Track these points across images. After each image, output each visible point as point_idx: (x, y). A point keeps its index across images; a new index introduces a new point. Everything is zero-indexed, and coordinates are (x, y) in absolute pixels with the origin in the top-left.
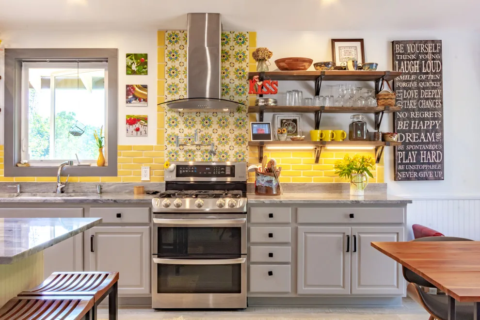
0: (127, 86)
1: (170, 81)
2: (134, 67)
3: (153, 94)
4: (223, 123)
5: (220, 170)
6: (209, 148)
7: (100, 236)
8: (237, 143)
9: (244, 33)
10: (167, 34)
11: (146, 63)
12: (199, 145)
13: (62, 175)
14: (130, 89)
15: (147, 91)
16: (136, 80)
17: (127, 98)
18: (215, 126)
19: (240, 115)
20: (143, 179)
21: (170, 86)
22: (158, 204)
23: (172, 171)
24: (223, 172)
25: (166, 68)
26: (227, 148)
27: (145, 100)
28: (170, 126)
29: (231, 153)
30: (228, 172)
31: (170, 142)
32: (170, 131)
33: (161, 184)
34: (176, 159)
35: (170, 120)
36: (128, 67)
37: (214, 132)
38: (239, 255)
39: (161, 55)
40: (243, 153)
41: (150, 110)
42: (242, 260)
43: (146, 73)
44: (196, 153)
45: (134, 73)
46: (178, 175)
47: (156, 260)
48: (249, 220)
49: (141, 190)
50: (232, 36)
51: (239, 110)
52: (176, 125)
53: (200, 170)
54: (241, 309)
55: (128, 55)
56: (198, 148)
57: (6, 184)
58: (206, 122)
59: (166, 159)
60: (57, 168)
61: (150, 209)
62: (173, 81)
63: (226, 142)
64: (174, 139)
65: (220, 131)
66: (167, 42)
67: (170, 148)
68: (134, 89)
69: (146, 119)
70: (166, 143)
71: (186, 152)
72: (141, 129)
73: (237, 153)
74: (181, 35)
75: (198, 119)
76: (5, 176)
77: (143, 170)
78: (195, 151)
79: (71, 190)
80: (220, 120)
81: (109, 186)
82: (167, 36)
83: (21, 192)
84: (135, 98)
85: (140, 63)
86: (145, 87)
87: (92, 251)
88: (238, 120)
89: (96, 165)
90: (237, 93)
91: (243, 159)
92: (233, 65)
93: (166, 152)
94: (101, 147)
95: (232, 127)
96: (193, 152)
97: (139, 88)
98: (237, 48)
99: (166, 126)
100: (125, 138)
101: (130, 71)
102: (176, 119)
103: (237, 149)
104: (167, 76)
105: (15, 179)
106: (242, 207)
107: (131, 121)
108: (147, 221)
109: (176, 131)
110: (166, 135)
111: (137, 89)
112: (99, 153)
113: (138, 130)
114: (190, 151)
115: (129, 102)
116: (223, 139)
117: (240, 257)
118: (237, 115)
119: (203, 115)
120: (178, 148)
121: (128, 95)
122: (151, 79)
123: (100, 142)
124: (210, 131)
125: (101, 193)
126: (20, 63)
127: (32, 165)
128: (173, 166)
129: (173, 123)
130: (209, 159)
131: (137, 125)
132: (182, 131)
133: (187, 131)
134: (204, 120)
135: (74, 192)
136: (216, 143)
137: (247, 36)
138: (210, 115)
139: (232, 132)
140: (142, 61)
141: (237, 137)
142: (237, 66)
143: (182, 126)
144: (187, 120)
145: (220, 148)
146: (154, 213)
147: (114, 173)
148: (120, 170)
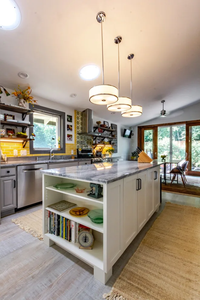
3: (73, 128)
8: (90, 144)
14: (68, 126)
16: (70, 124)
19: (91, 137)
20: (72, 154)
21: (77, 127)
25: (77, 121)
27: (72, 130)
34: (79, 148)
36: (68, 119)
39: (75, 117)
41: (73, 133)
43: (72, 122)
44: (83, 146)
45: (69, 121)
46: (82, 153)
52: (79, 138)
55: (68, 115)
57: (31, 157)
63: (88, 144)
64: (78, 142)
66: (76, 114)
69: (72, 136)
71: (81, 146)
72: (71, 139)
74: (80, 113)
76: (30, 154)
77: (72, 151)
80: (87, 138)
81: (64, 156)
82: (77, 112)
84: (69, 129)
85: (70, 118)
86: (72, 126)
93: (77, 146)
97: (70, 126)
99: (77, 138)
100: (67, 142)
104: (77, 124)
105: (34, 155)
109: (79, 140)
110: (76, 141)
113: (70, 139)
115: (68, 130)
120: (79, 145)
121: (68, 128)
122: (73, 124)
131: (70, 137)
133: (81, 140)
141: (90, 142)
144: (81, 137)
147: (65, 152)
148: (66, 151)
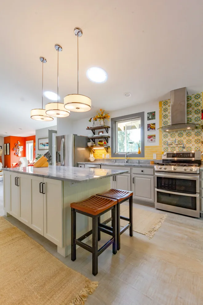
0: (148, 124)
1: (164, 120)
2: (150, 117)
3: (157, 126)
4: (189, 134)
5: (187, 155)
6: (182, 146)
7: (136, 178)
8: (196, 143)
9: (199, 93)
10: (163, 102)
11: (155, 115)
12: (177, 145)
13: (127, 157)
15: (155, 125)
16: (151, 122)
17: (148, 129)
18: (185, 136)
19: (198, 130)
20: (154, 158)
21: (164, 122)
22: (157, 168)
23: (165, 155)
24: (189, 156)
25: (163, 115)
26: (191, 145)
27: (155, 129)
28: (164, 137)
29: (193, 147)
30: (191, 155)
31: (164, 144)
32: (164, 140)
33: (161, 160)
34: (167, 151)
35: (164, 135)
36: (148, 117)
37: (184, 139)
38: (195, 193)
39: (160, 111)
40: (199, 147)
42: (197, 196)
43: (155, 119)
44: (176, 148)
45: (150, 119)
46: (167, 157)
47: (157, 190)
48: (200, 177)
49: (153, 162)
50: (193, 96)
51: (196, 128)
52: (167, 137)
53: (178, 155)
54: (197, 218)
55: (148, 113)
56: (177, 146)
58: (181, 135)
59: (163, 151)
60: (125, 155)
61: (154, 169)
62: (166, 120)
63: (190, 143)
64: (166, 143)
65: (187, 138)
66: (163, 105)
67: (165, 146)
68: (150, 125)
69: (155, 136)
70: (163, 144)
71: (171, 147)
73: (196, 147)
74: (169, 101)
75: (177, 134)
76: (111, 157)
77: (154, 155)
78: (175, 147)
79: (129, 162)
80: (187, 133)
81: (142, 161)
82: (163, 103)
83: (115, 162)
84: (151, 128)
85: (152, 115)
86: (154, 124)
87: (133, 183)
88: (196, 133)
89: (137, 153)
90: (196, 120)
91: (199, 150)
92: (193, 109)
93: (163, 148)
94: (139, 147)
95: (193, 136)
96: (174, 147)
97: (152, 125)
98: (196, 101)
99: (163, 138)
100: (147, 144)
101: (149, 119)
102: (167, 135)
103: (196, 145)
104: (163, 118)
105: (114, 158)
106: (197, 171)
107: (150, 137)
108: (153, 174)
109: (167, 139)
110: (163, 141)
111: (151, 125)
112: (138, 149)
113: (152, 140)
114: (173, 147)
115: (148, 130)
116: (189, 142)
117: (196, 194)
118: (196, 130)
119: (179, 132)
120: (168, 146)
121: (148, 127)
122: (157, 121)
123: (139, 146)
124: (182, 138)
125: (139, 163)
126: (115, 122)
127: (119, 154)
128: (165, 153)
129: (166, 136)
130: (182, 150)
131: (152, 138)
132: (170, 140)
133: (171, 139)
134: (179, 134)
135: (130, 162)
136: (185, 143)
137: (201, 94)
138: (182, 132)
139: (193, 138)
140: (153, 114)
141: (196, 140)
142: (196, 108)
143: (169, 137)
144: (171, 135)
145: (187, 145)
146: (156, 171)
147: (143, 156)
148: (145, 155)
